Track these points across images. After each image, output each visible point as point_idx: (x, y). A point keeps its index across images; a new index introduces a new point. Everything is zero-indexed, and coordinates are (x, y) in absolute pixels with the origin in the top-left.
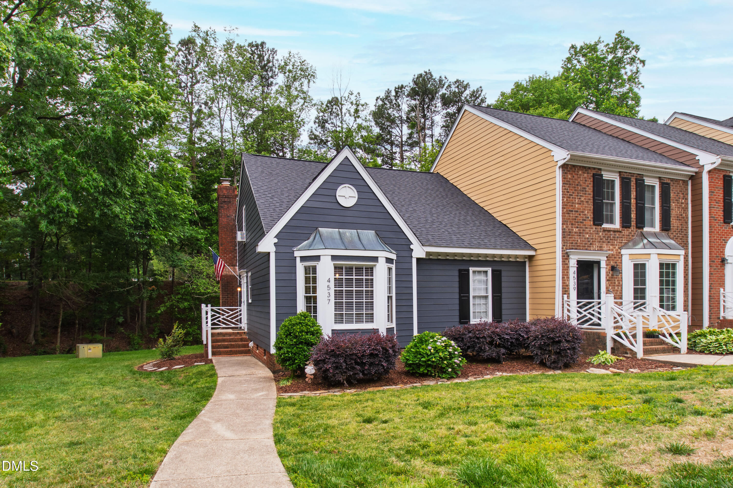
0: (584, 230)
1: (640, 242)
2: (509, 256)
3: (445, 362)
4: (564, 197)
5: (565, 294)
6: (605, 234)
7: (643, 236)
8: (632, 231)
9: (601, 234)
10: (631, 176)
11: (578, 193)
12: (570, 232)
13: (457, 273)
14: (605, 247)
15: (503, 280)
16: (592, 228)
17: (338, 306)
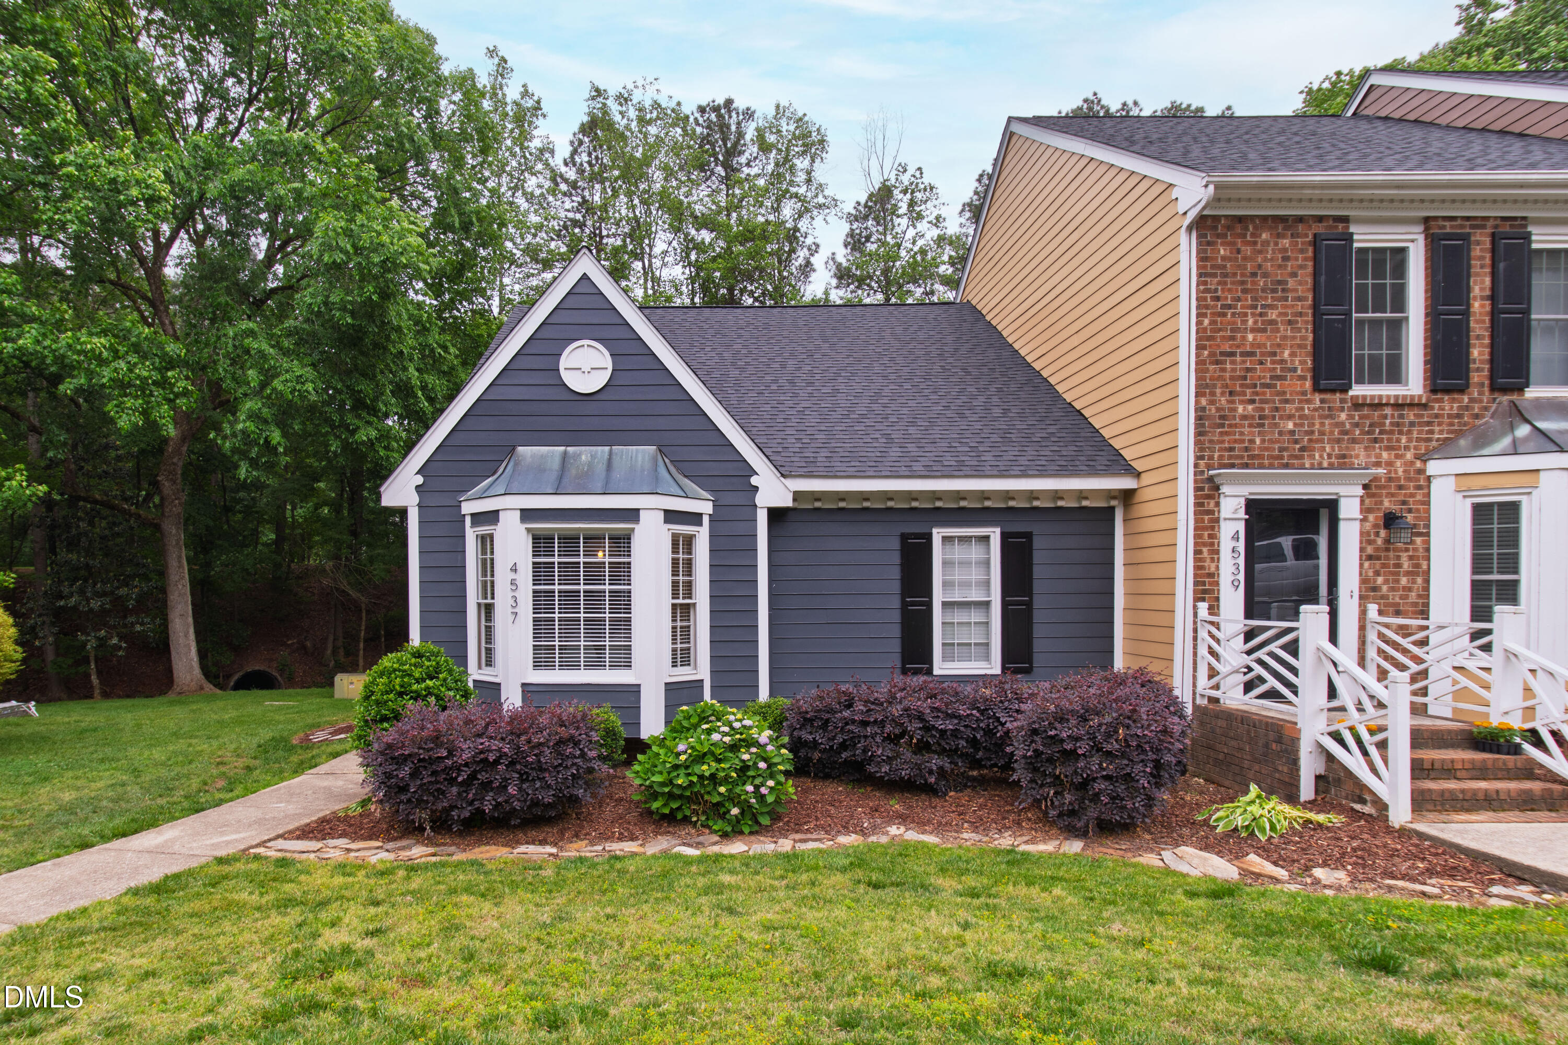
0: (1277, 409)
1: (1503, 434)
2: (1057, 495)
3: (722, 789)
4: (1205, 315)
5: (1203, 600)
6: (1361, 417)
7: (1519, 414)
8: (1472, 400)
9: (1343, 416)
10: (1472, 227)
11: (1255, 299)
12: (1223, 417)
13: (896, 544)
14: (1360, 454)
15: (1035, 561)
16: (1309, 401)
17: (541, 627)
